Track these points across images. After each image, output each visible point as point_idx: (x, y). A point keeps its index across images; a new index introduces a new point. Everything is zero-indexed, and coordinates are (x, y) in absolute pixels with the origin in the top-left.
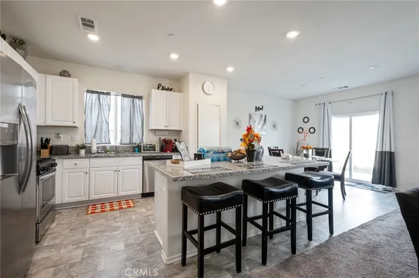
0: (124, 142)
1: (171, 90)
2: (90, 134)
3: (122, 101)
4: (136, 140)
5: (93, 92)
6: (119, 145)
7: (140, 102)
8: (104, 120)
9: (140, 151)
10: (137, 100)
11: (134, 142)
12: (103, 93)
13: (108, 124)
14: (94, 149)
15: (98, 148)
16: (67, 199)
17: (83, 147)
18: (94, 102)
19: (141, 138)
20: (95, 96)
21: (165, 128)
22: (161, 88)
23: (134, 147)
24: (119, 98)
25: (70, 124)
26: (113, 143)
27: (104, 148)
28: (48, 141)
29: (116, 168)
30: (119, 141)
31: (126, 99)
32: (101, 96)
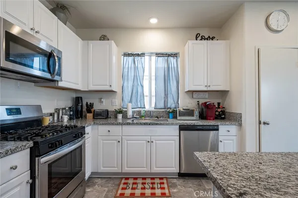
0: (159, 106)
1: (213, 38)
2: (127, 98)
3: (156, 62)
4: (171, 104)
5: (129, 55)
6: (153, 109)
7: (175, 60)
8: (139, 83)
9: (175, 117)
10: (172, 58)
11: (169, 106)
12: (138, 55)
13: (142, 86)
14: (130, 114)
15: (134, 112)
16: (102, 168)
17: (120, 112)
18: (130, 66)
19: (176, 101)
20: (131, 59)
21: (205, 89)
22: (200, 38)
23: (169, 112)
24: (154, 58)
25: (108, 88)
26: (147, 108)
27: (139, 112)
28: (91, 105)
29: (148, 138)
30: (153, 105)
31: (161, 59)
32: (137, 58)
